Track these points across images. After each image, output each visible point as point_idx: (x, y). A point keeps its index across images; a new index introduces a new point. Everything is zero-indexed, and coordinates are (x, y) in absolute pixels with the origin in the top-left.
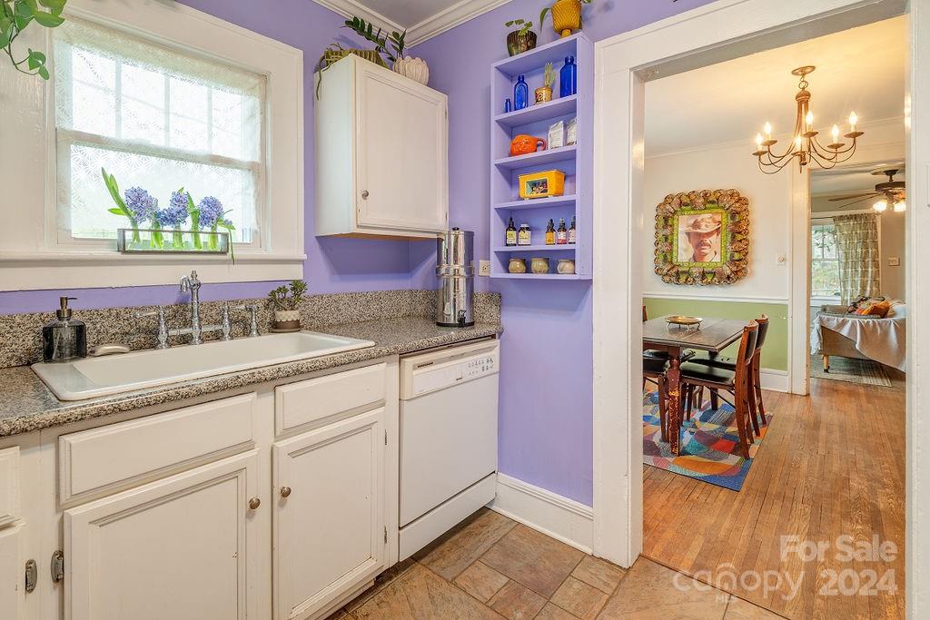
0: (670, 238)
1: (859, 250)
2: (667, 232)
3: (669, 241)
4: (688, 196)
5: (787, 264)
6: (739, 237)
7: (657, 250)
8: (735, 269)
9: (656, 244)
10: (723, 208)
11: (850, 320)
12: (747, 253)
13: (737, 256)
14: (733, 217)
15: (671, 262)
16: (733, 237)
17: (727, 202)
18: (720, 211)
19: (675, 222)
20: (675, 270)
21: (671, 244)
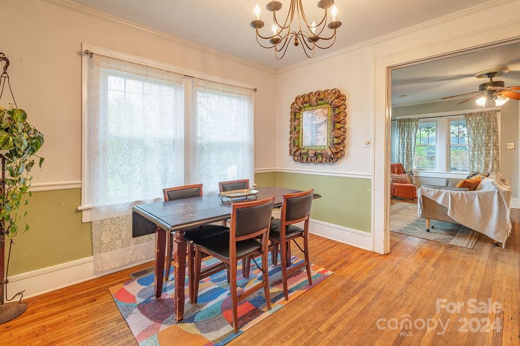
0: (297, 128)
1: (484, 138)
2: (296, 123)
3: (297, 130)
4: (309, 96)
5: (371, 146)
6: (338, 126)
7: (291, 137)
8: (334, 151)
9: (291, 133)
10: (328, 103)
11: (444, 191)
12: (344, 139)
13: (336, 141)
14: (334, 111)
15: (299, 146)
16: (334, 126)
17: (331, 98)
18: (327, 106)
19: (301, 116)
20: (299, 152)
21: (298, 132)
